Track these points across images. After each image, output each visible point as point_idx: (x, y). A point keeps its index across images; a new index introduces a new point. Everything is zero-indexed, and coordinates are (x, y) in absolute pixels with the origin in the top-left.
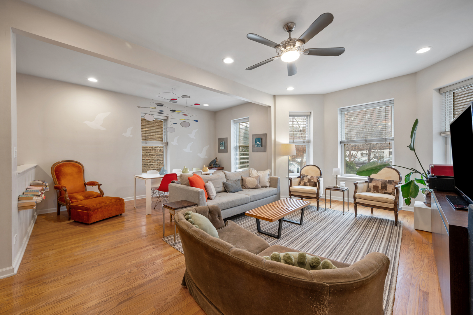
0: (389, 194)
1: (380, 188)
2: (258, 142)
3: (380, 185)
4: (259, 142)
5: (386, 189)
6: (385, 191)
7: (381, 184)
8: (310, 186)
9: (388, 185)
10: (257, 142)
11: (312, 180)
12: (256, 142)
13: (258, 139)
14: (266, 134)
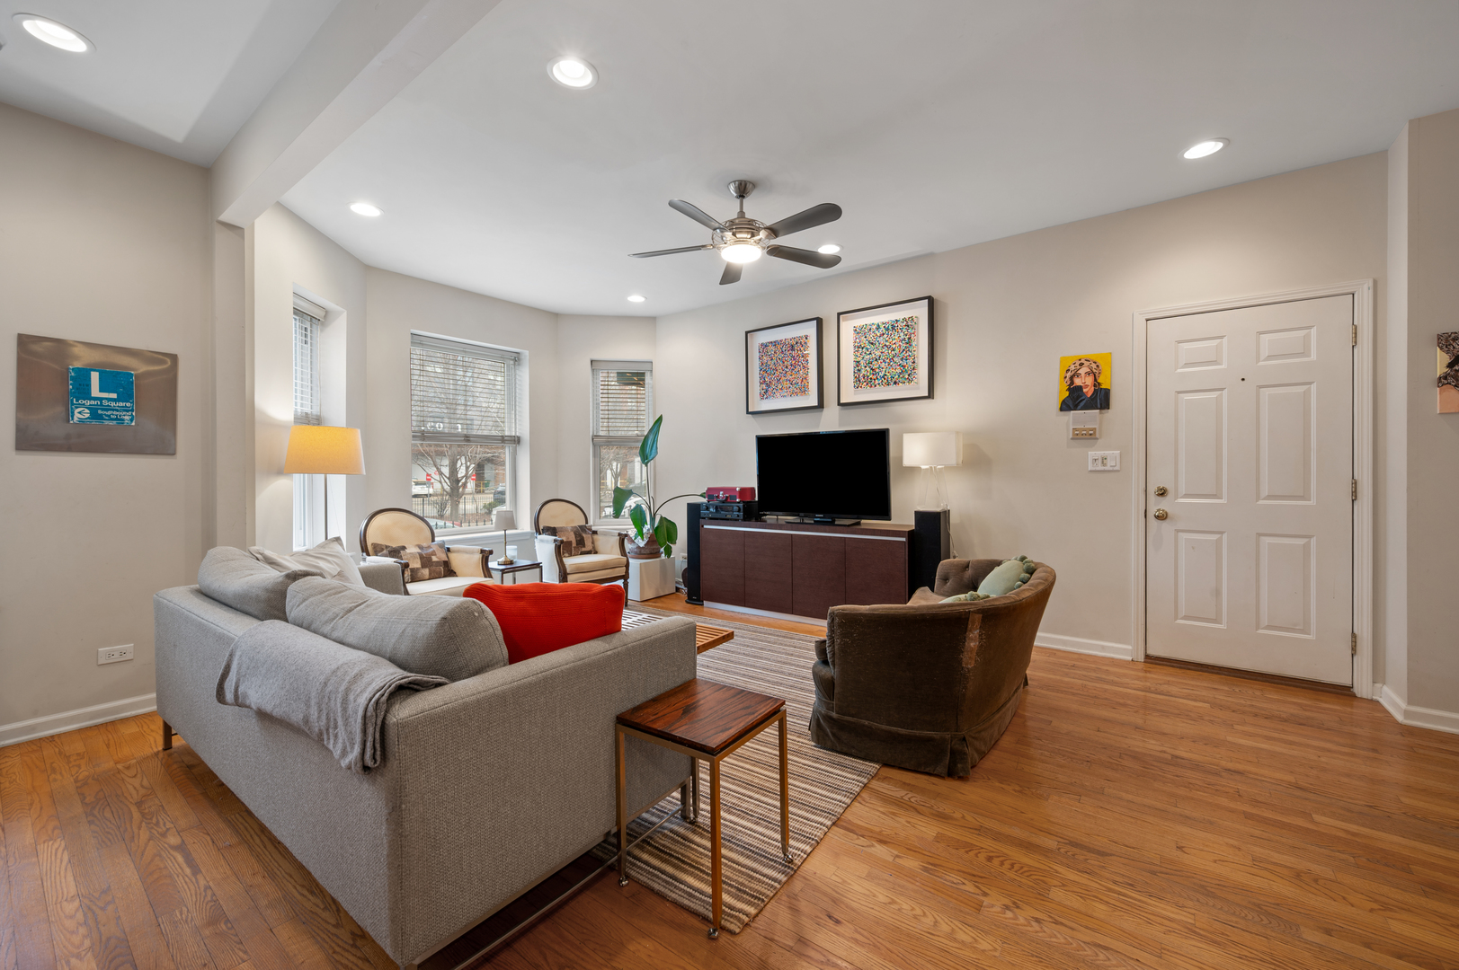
0: (589, 552)
1: (574, 544)
2: (101, 390)
3: (572, 538)
4: (114, 396)
5: (584, 546)
6: (583, 549)
7: (574, 536)
8: (429, 579)
9: (584, 535)
10: (95, 392)
11: (434, 559)
12: (83, 390)
13: (102, 373)
14: (174, 358)
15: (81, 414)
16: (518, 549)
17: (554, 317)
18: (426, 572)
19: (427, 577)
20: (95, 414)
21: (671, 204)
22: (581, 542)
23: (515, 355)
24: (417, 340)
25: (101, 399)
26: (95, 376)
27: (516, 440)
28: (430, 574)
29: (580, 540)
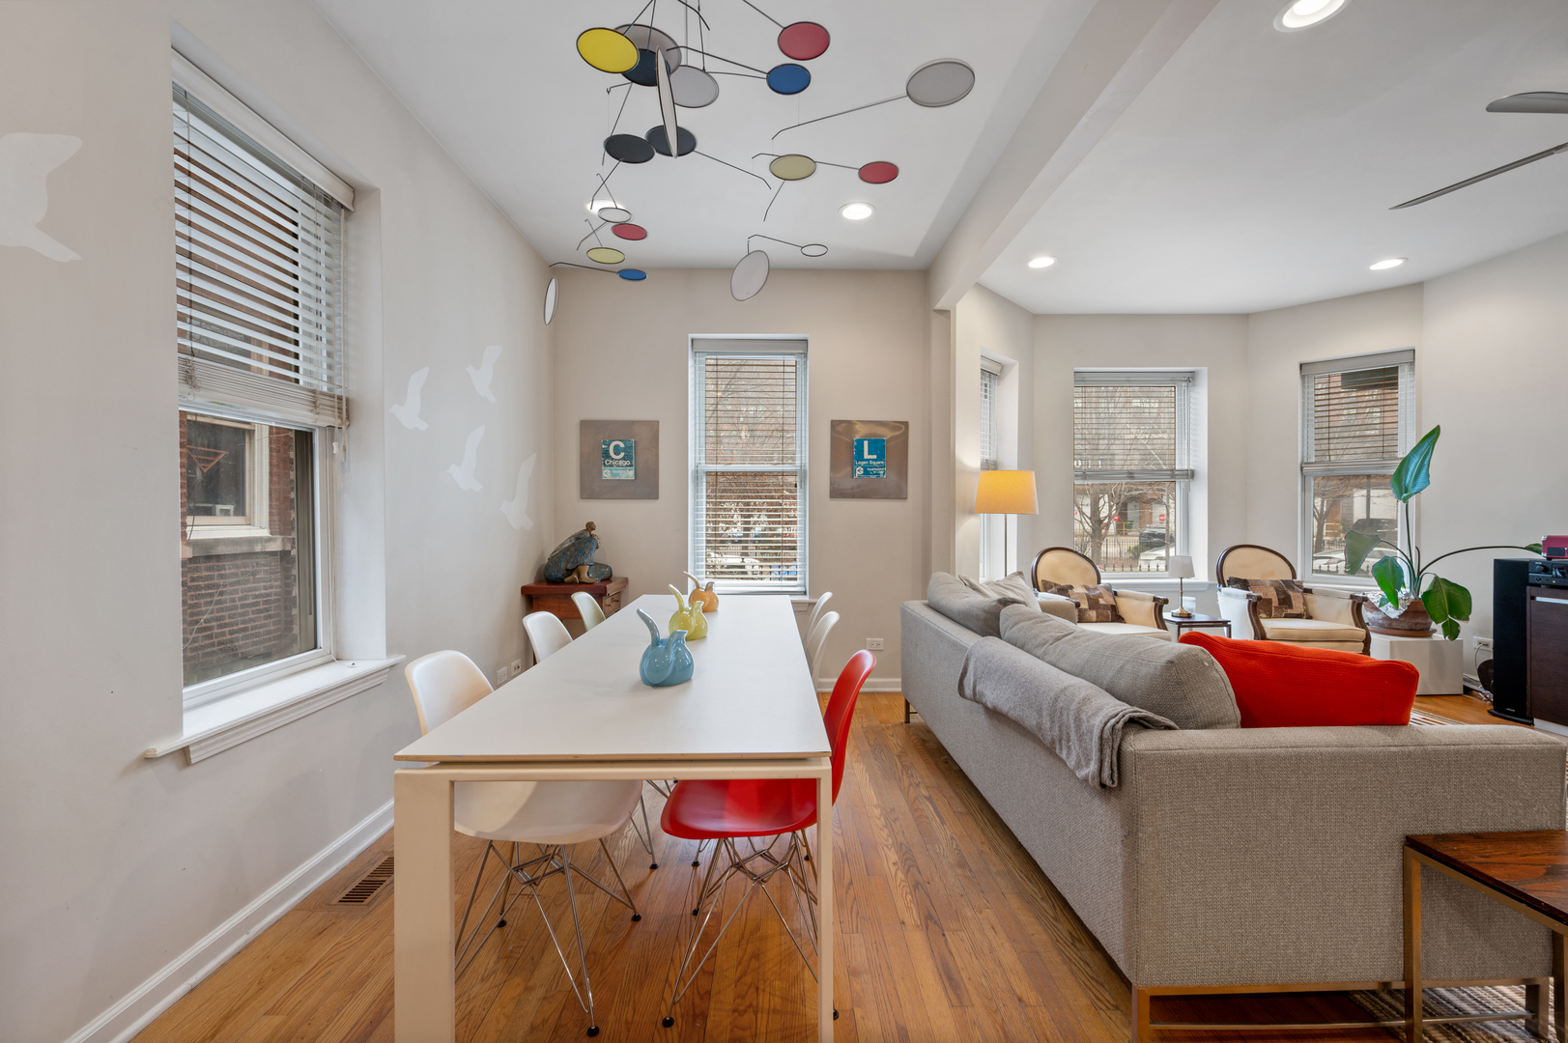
0: (1299, 616)
1: (1275, 602)
2: (869, 454)
3: (1272, 595)
4: (875, 457)
5: (1291, 606)
6: (1289, 611)
7: (1275, 593)
8: (1097, 622)
9: (1291, 593)
10: (866, 456)
11: (1098, 601)
12: (860, 457)
13: (869, 441)
14: (906, 424)
15: (859, 471)
16: (1197, 602)
17: (1243, 320)
18: (1093, 614)
19: (1094, 619)
20: (866, 473)
21: (1491, 108)
22: (1285, 601)
23: (1189, 375)
24: (1081, 379)
25: (868, 460)
26: (866, 443)
27: (1191, 475)
28: (1097, 617)
29: (1284, 599)
